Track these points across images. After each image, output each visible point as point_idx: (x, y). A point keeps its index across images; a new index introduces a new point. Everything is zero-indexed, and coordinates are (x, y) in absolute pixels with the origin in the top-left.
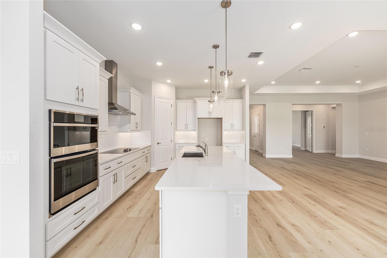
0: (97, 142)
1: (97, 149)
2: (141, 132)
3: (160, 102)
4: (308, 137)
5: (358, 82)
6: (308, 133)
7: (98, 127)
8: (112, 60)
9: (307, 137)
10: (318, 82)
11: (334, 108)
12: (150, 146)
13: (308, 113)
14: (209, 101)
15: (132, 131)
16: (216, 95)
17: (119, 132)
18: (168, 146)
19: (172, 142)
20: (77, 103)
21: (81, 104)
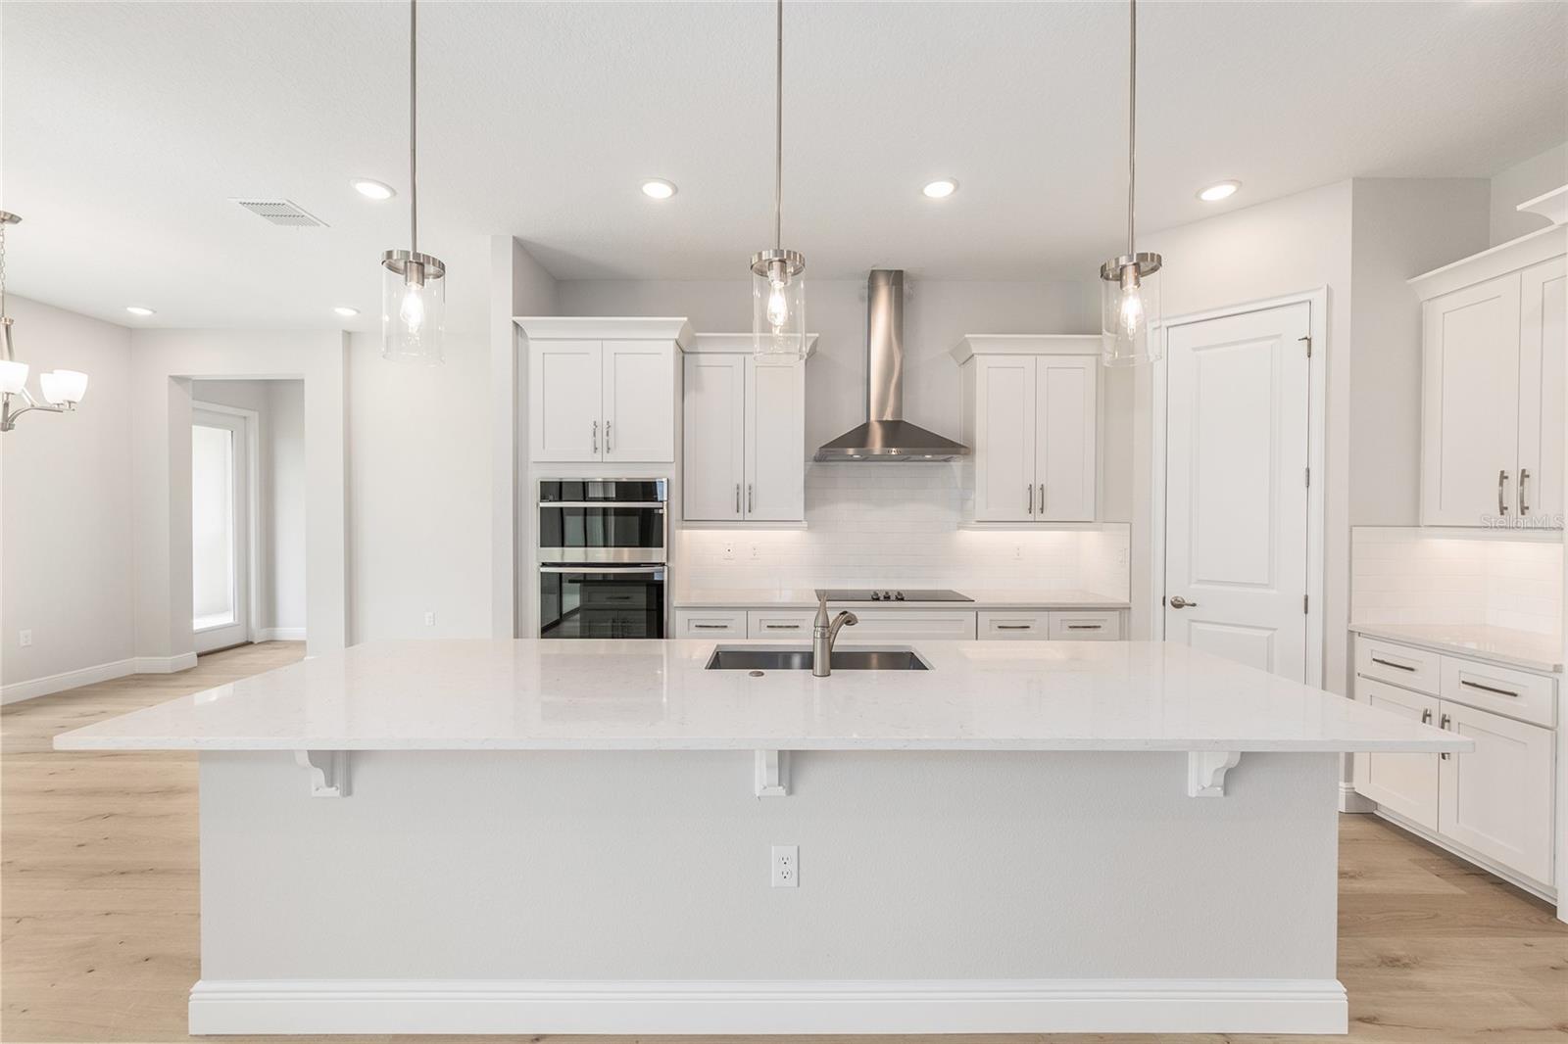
1: (667, 565)
2: (1101, 530)
7: (661, 508)
20: (598, 457)
21: (608, 458)
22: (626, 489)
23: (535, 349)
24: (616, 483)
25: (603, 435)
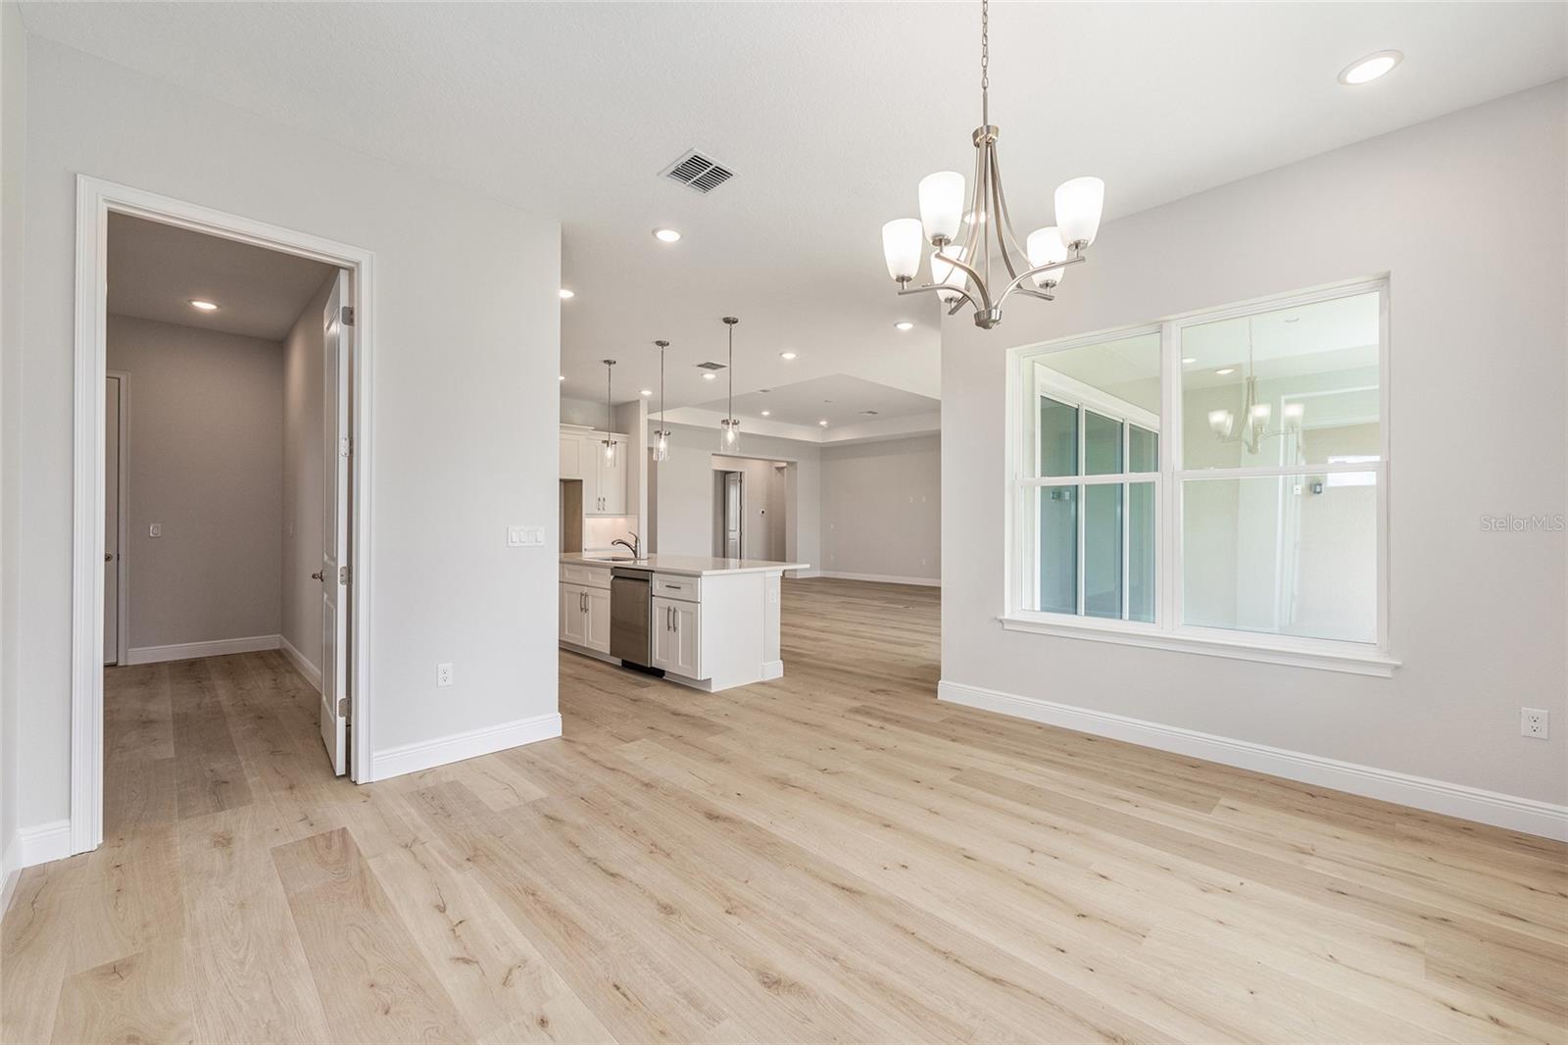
4: (731, 537)
5: (823, 423)
6: (731, 528)
9: (728, 539)
10: (766, 413)
11: (780, 469)
13: (732, 477)
14: (604, 442)
16: (662, 439)
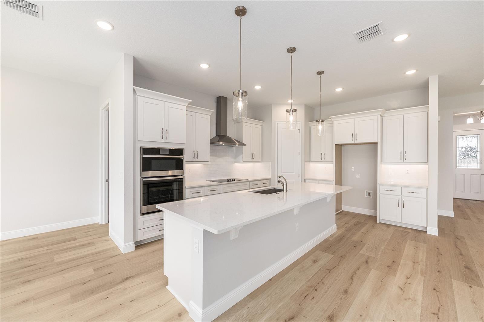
0: (183, 170)
1: (184, 175)
2: (262, 163)
3: (282, 128)
7: (184, 158)
8: (221, 96)
12: (270, 179)
15: (244, 162)
17: (235, 163)
18: (293, 181)
19: (299, 176)
20: (163, 141)
21: (167, 141)
22: (172, 152)
23: (140, 100)
24: (169, 149)
25: (165, 133)
